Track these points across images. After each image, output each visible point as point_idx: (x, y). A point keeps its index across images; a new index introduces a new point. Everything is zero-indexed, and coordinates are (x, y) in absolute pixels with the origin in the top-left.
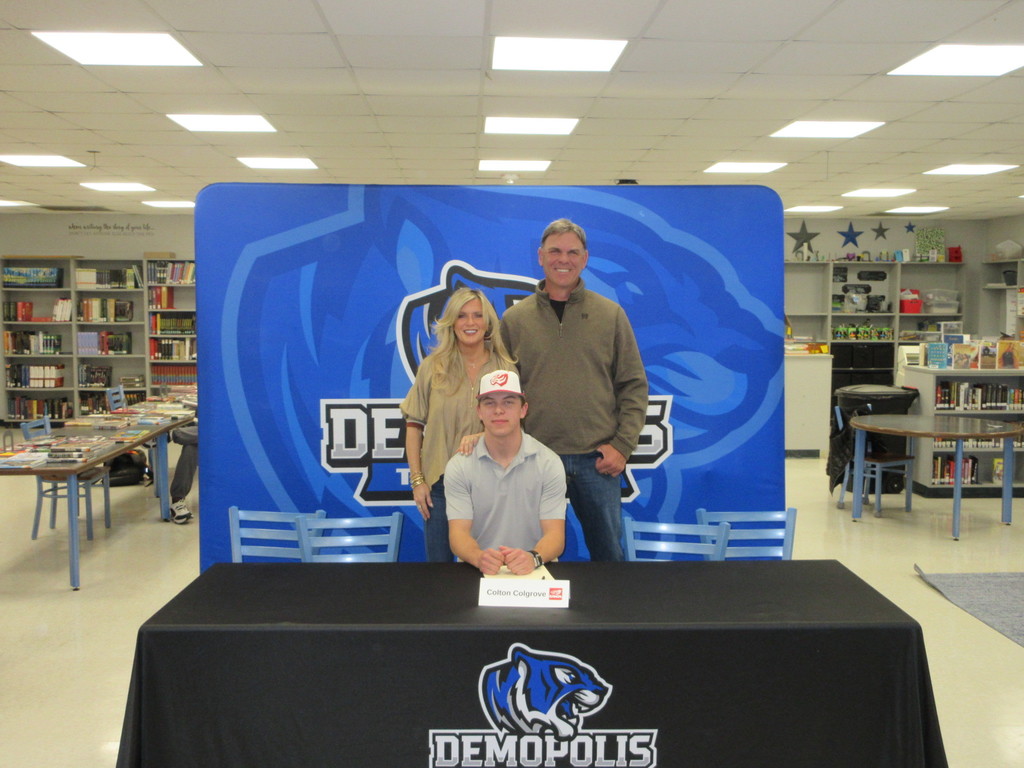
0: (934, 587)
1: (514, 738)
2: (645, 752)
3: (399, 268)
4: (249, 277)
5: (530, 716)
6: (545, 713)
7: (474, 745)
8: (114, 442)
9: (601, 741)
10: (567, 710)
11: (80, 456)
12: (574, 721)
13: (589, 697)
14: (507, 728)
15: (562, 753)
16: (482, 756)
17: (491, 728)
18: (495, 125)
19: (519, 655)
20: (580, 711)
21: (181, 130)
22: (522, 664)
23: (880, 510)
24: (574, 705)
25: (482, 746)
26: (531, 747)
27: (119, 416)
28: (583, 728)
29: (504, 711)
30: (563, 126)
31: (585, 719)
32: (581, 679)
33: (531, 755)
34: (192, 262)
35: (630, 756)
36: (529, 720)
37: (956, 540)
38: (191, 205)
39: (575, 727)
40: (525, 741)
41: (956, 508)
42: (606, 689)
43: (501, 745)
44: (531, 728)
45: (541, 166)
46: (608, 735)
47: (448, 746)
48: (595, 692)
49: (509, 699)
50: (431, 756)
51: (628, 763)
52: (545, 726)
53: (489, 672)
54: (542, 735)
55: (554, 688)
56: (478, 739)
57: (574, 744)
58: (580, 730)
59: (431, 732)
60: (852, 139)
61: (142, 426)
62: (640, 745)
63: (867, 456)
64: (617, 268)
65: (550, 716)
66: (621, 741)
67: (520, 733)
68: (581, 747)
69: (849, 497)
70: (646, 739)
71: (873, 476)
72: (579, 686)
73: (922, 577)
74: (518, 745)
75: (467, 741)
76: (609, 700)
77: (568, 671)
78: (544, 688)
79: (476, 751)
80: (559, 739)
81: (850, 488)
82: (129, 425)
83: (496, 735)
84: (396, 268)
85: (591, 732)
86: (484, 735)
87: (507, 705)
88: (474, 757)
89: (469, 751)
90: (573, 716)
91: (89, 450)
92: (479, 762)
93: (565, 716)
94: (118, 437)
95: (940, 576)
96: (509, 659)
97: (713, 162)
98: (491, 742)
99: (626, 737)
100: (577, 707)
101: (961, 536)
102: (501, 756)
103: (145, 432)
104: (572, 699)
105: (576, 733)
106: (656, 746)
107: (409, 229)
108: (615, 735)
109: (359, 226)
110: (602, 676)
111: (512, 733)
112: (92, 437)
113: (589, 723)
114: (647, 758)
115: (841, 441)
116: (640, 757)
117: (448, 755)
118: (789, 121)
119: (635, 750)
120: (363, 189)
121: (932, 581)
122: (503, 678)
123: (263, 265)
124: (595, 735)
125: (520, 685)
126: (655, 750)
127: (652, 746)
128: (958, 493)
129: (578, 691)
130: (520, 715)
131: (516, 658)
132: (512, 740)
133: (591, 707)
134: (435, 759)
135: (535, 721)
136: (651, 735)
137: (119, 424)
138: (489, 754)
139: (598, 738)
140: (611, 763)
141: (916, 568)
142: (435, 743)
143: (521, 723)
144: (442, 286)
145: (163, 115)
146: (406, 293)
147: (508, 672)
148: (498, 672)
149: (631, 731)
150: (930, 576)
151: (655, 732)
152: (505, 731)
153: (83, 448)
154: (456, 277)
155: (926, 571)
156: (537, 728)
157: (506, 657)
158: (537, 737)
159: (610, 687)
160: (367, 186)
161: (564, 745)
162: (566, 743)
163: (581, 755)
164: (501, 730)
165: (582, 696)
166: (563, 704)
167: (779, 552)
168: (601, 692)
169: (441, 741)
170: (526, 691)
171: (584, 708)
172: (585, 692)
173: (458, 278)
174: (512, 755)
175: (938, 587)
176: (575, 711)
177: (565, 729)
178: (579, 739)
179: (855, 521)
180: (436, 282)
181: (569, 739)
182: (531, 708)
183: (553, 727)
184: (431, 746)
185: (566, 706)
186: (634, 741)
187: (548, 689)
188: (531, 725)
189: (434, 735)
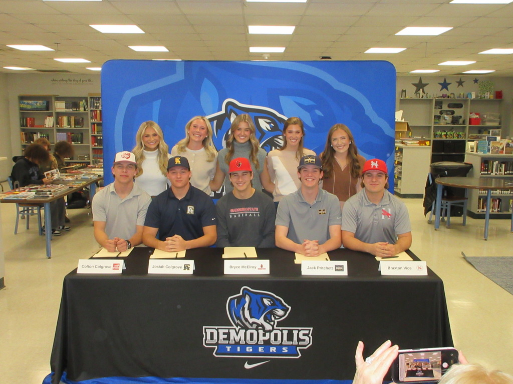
0: (470, 263)
1: (244, 331)
2: (307, 338)
3: (201, 102)
4: (128, 107)
5: (251, 320)
6: (259, 319)
7: (224, 334)
8: (68, 187)
9: (285, 333)
10: (269, 318)
11: (51, 194)
12: (272, 323)
13: (280, 312)
15: (267, 338)
16: (228, 339)
17: (233, 326)
18: (254, 30)
19: (246, 292)
20: (275, 319)
21: (98, 32)
22: (247, 296)
23: (449, 225)
24: (272, 316)
25: (228, 334)
26: (252, 335)
27: (72, 174)
28: (276, 326)
29: (239, 318)
30: (289, 30)
31: (277, 322)
32: (275, 304)
33: (252, 339)
35: (299, 340)
36: (251, 323)
37: (486, 240)
38: (100, 69)
39: (273, 326)
40: (249, 332)
41: (486, 224)
42: (288, 309)
43: (237, 334)
45: (281, 50)
46: (289, 330)
47: (212, 334)
48: (282, 310)
49: (241, 312)
50: (204, 338)
51: (298, 343)
52: (258, 325)
53: (231, 299)
54: (257, 329)
55: (263, 308)
56: (227, 331)
57: (272, 334)
58: (275, 328)
59: (204, 327)
60: (437, 36)
61: (83, 180)
62: (304, 335)
63: (443, 197)
64: (311, 103)
65: (261, 321)
66: (295, 333)
67: (246, 329)
68: (276, 335)
69: (433, 218)
70: (307, 332)
71: (446, 208)
72: (275, 307)
73: (465, 258)
74: (245, 334)
75: (221, 331)
77: (270, 300)
78: (258, 308)
79: (226, 336)
80: (265, 332)
81: (434, 213)
82: (77, 179)
83: (235, 329)
85: (281, 328)
86: (229, 329)
87: (240, 315)
88: (224, 339)
89: (222, 336)
90: (272, 321)
91: (55, 191)
92: (227, 342)
93: (268, 321)
94: (71, 185)
95: (474, 258)
96: (241, 294)
97: (368, 48)
98: (233, 333)
99: (297, 331)
100: (274, 317)
101: (488, 238)
102: (237, 339)
103: (84, 182)
104: (272, 313)
105: (273, 329)
106: (312, 335)
107: (207, 84)
108: (292, 330)
109: (182, 81)
110: (285, 302)
111: (242, 328)
112: (58, 185)
113: (279, 324)
114: (307, 341)
115: (431, 188)
116: (304, 340)
117: (212, 338)
118: (404, 27)
119: (301, 337)
120: (184, 63)
121: (469, 261)
122: (238, 303)
124: (282, 330)
125: (246, 306)
126: (311, 337)
127: (310, 335)
128: (487, 216)
129: (274, 309)
130: (246, 320)
131: (244, 293)
132: (242, 332)
133: (281, 317)
134: (206, 340)
135: (254, 323)
136: (310, 330)
137: (73, 178)
138: (232, 338)
139: (284, 331)
140: (290, 343)
141: (463, 253)
142: (206, 332)
143: (247, 324)
144: (223, 112)
145: (88, 25)
147: (241, 300)
148: (236, 300)
149: (300, 328)
150: (469, 258)
151: (312, 329)
152: (239, 327)
153: (52, 190)
154: (230, 107)
155: (467, 255)
156: (255, 326)
157: (239, 293)
158: (255, 330)
159: (290, 308)
160: (186, 61)
161: (267, 334)
162: (269, 333)
163: (276, 339)
164: (237, 327)
165: (276, 312)
166: (267, 315)
168: (285, 310)
169: (209, 331)
170: (249, 309)
171: (277, 317)
172: (277, 309)
173: (231, 107)
174: (243, 338)
175: (472, 264)
176: (273, 319)
177: (268, 327)
178: (275, 331)
179: (436, 230)
180: (220, 110)
181: (270, 331)
182: (251, 317)
183: (262, 325)
184: (204, 334)
185: (268, 316)
186: (301, 333)
187: (260, 308)
188: (251, 325)
189: (205, 329)
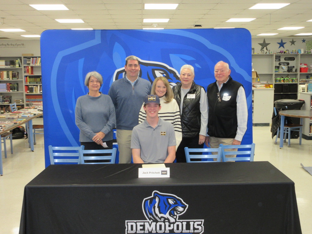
0: (307, 171)
1: (155, 223)
2: (200, 227)
3: (114, 59)
4: (60, 64)
5: (160, 215)
6: (165, 214)
7: (141, 226)
8: (13, 123)
9: (185, 224)
10: (173, 213)
11: (2, 128)
12: (175, 217)
13: (180, 209)
14: (152, 219)
15: (171, 228)
16: (144, 229)
17: (147, 220)
18: (148, 6)
20: (177, 214)
21: (35, 10)
22: (157, 197)
23: (290, 145)
24: (175, 212)
25: (144, 226)
26: (161, 226)
27: (15, 114)
28: (178, 219)
29: (151, 214)
30: (173, 6)
31: (179, 216)
32: (177, 203)
33: (161, 229)
34: (40, 57)
35: (194, 229)
36: (160, 217)
38: (39, 36)
39: (175, 219)
40: (158, 224)
42: (186, 206)
43: (150, 225)
44: (161, 219)
45: (166, 20)
46: (186, 222)
47: (132, 226)
48: (182, 207)
49: (153, 210)
50: (126, 230)
51: (194, 231)
52: (165, 219)
53: (146, 200)
54: (164, 222)
55: (168, 206)
56: (142, 224)
57: (175, 225)
58: (177, 220)
59: (126, 221)
60: (278, 9)
61: (23, 117)
62: (198, 225)
63: (285, 125)
64: (192, 59)
65: (167, 215)
66: (192, 224)
67: (157, 221)
68: (178, 226)
69: (279, 140)
70: (200, 223)
71: (287, 132)
72: (177, 205)
73: (303, 168)
74: (156, 225)
75: (138, 224)
76: (187, 210)
77: (173, 200)
78: (165, 206)
79: (142, 228)
80: (170, 223)
81: (279, 137)
82: (18, 117)
83: (148, 222)
84: (113, 60)
85: (181, 221)
86: (144, 222)
87: (152, 212)
88: (141, 230)
89: (139, 228)
91: (5, 126)
92: (142, 232)
93: (172, 215)
94: (15, 121)
95: (310, 167)
96: (153, 196)
97: (229, 18)
98: (147, 225)
99: (193, 222)
100: (176, 212)
102: (150, 229)
103: (25, 119)
104: (174, 210)
105: (176, 221)
106: (203, 225)
107: (117, 45)
108: (189, 222)
109: (100, 44)
110: (184, 202)
111: (154, 221)
112: (6, 122)
113: (180, 218)
114: (200, 230)
115: (276, 119)
116: (198, 229)
117: (132, 229)
118: (255, 4)
119: (196, 227)
120: (100, 31)
121: (306, 169)
122: (151, 203)
123: (65, 59)
124: (182, 222)
125: (156, 205)
126: (203, 227)
127: (202, 225)
129: (176, 207)
130: (157, 215)
131: (155, 196)
132: (154, 224)
133: (181, 212)
134: (127, 231)
135: (162, 217)
136: (202, 221)
137: (15, 117)
138: (146, 229)
139: (183, 223)
140: (188, 231)
141: (301, 164)
142: (127, 225)
143: (157, 218)
145: (28, 5)
146: (116, 69)
147: (152, 201)
148: (149, 201)
149: (195, 220)
150: (306, 167)
151: (203, 220)
152: (151, 221)
153: (3, 125)
155: (305, 166)
156: (162, 219)
157: (152, 196)
158: (163, 223)
159: (187, 205)
160: (102, 30)
161: (172, 225)
162: (173, 224)
163: (178, 229)
164: (150, 220)
165: (178, 208)
166: (171, 211)
167: (248, 159)
168: (184, 207)
169: (130, 224)
170: (158, 207)
171: (178, 213)
174: (154, 229)
175: (309, 172)
176: (176, 214)
177: (172, 220)
178: (177, 223)
179: (281, 149)
181: (174, 223)
182: (160, 213)
183: (168, 219)
184: (126, 226)
185: (172, 212)
186: (196, 224)
187: (166, 206)
188: (160, 219)
189: (127, 222)
